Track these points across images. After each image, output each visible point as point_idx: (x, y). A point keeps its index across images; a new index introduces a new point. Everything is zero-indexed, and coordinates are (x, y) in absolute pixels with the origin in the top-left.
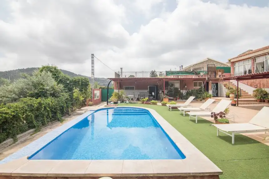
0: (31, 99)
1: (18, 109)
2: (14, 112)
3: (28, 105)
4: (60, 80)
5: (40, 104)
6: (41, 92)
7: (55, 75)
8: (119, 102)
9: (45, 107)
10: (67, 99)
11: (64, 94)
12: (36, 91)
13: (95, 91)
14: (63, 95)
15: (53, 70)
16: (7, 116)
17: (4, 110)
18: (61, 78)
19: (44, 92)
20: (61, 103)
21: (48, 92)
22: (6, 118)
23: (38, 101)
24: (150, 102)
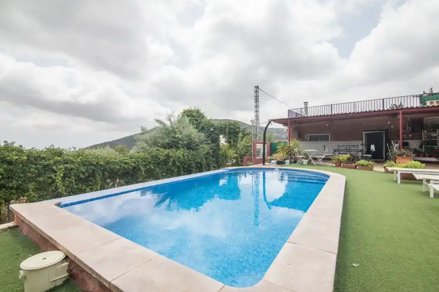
0: (158, 150)
1: (140, 160)
2: (135, 163)
3: (152, 157)
4: (203, 128)
5: (168, 156)
6: (172, 141)
7: (197, 120)
8: (287, 161)
9: (174, 161)
10: (208, 153)
11: (205, 146)
12: (167, 141)
13: (257, 145)
14: (203, 148)
15: (194, 114)
16: (126, 166)
17: (125, 159)
18: (203, 124)
19: (176, 142)
20: (197, 158)
21: (180, 142)
22: (125, 168)
23: (165, 153)
24: (356, 164)
